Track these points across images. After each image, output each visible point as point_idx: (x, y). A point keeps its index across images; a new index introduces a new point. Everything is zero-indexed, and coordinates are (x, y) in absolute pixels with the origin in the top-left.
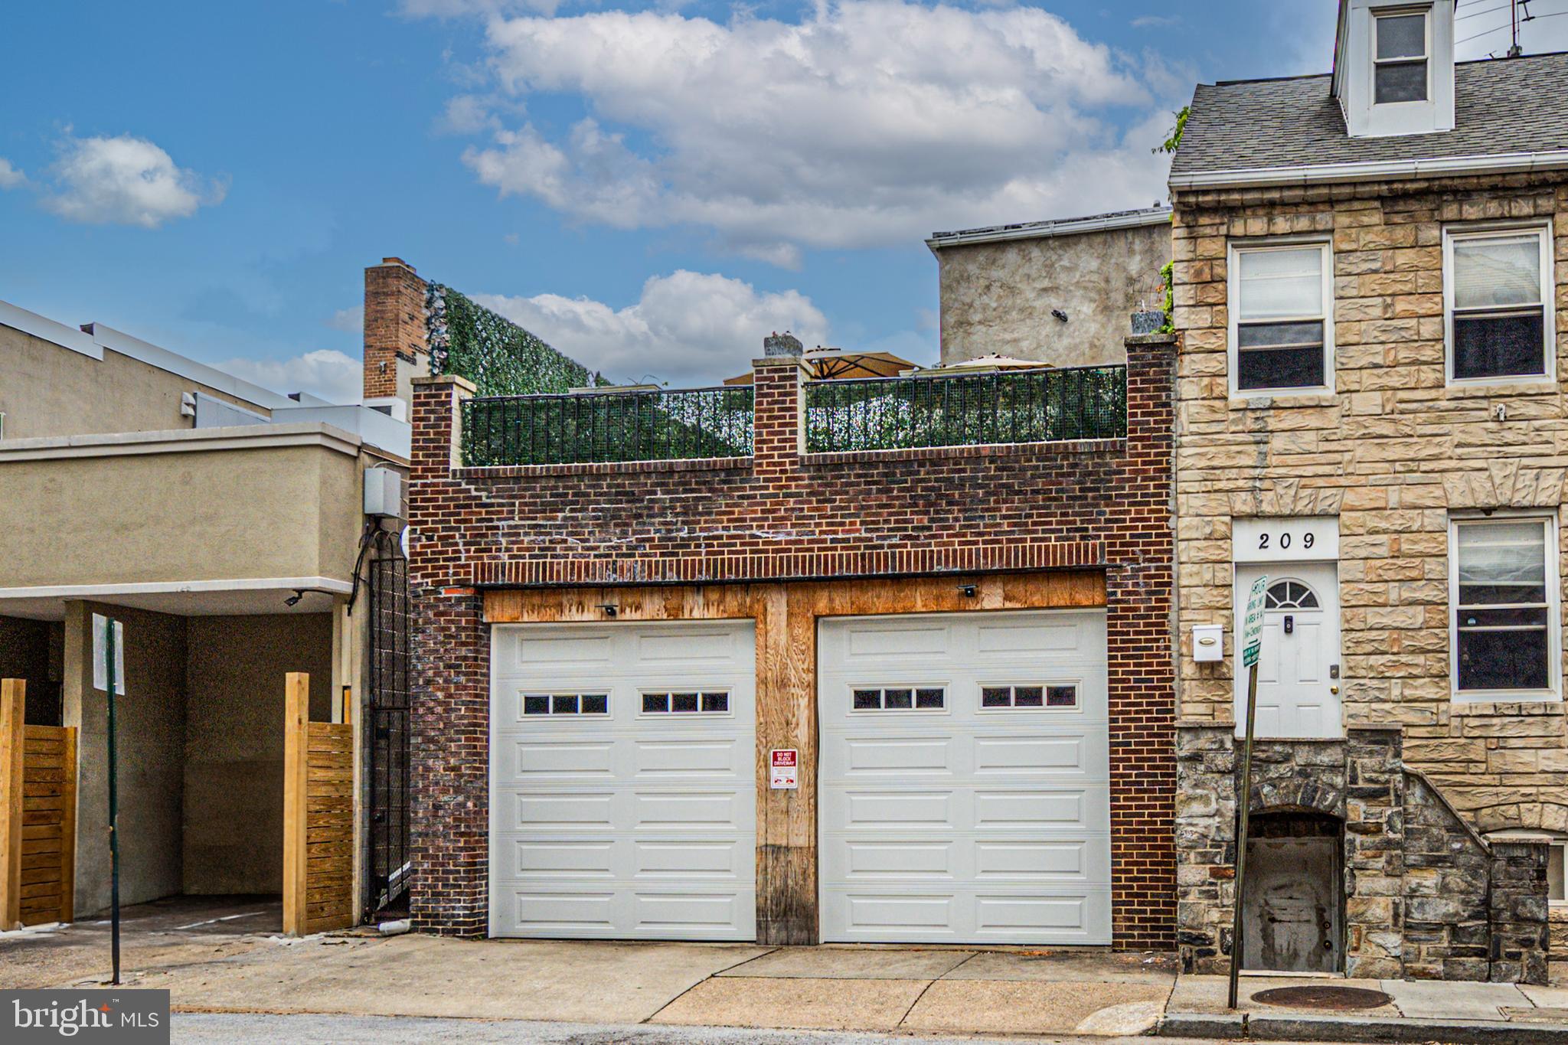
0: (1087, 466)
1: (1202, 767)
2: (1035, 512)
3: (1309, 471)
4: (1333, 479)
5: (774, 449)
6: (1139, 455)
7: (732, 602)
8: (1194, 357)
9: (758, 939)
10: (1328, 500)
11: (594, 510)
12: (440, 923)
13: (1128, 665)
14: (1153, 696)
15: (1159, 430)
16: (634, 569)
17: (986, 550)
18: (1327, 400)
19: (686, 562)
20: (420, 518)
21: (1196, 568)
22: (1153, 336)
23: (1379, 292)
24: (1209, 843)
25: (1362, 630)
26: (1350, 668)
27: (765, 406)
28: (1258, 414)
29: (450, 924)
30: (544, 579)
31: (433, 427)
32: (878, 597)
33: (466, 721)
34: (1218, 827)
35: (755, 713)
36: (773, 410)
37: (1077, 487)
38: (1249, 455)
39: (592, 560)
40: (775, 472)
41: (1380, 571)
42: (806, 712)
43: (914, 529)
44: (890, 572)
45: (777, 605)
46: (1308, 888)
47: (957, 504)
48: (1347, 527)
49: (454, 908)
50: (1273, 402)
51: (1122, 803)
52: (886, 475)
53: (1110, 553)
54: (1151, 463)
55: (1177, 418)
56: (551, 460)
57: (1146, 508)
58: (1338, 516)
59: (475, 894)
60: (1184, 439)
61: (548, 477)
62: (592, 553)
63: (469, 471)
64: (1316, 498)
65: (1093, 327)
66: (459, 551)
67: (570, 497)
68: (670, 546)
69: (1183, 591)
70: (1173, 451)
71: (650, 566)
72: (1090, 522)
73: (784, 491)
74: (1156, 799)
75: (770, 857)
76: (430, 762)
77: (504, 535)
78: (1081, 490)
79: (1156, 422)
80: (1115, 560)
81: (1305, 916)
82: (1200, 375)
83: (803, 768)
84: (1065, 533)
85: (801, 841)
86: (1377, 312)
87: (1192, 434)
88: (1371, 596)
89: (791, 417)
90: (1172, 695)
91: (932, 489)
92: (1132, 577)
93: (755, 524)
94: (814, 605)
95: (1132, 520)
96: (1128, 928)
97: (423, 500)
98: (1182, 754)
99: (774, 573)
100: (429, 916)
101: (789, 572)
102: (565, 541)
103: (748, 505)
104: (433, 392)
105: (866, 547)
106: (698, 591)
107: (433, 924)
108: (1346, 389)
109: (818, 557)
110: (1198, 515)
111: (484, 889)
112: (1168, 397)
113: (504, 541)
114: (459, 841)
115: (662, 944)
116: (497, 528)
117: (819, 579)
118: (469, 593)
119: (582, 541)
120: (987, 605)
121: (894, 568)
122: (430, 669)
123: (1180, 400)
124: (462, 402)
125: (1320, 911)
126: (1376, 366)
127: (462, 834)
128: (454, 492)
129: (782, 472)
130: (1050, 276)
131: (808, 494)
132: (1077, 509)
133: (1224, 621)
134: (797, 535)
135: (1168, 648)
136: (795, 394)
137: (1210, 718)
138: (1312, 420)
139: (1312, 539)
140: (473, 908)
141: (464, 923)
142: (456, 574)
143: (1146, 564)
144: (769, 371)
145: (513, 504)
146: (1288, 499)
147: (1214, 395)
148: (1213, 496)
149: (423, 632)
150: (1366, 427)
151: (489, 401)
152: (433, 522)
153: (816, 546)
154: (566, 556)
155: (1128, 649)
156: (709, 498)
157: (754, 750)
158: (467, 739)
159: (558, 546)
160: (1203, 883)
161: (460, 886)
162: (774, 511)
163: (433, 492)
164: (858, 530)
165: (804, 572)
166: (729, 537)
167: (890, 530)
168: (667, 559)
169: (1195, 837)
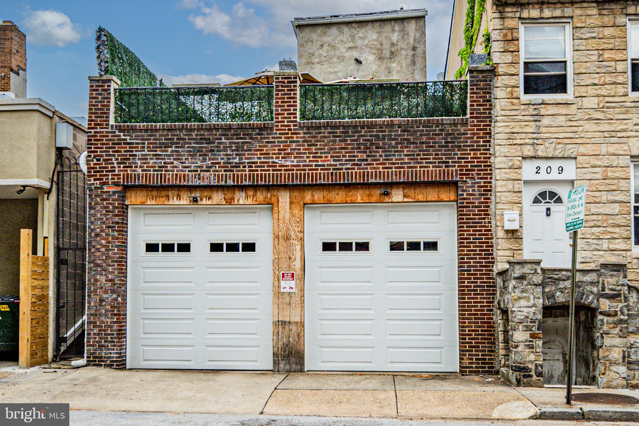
0: (448, 130)
1: (525, 282)
2: (421, 153)
3: (562, 135)
4: (573, 140)
5: (285, 118)
6: (475, 126)
7: (260, 196)
8: (503, 77)
9: (274, 369)
10: (571, 150)
11: (188, 147)
12: (103, 361)
13: (469, 231)
14: (482, 247)
15: (485, 113)
16: (210, 178)
17: (396, 172)
18: (570, 101)
19: (238, 175)
20: (93, 149)
21: (504, 183)
22: (482, 66)
23: (596, 48)
24: (529, 320)
25: (588, 215)
26: (583, 234)
27: (280, 96)
28: (536, 107)
29: (109, 362)
30: (161, 182)
31: (101, 102)
32: (338, 195)
33: (117, 256)
34: (534, 313)
35: (272, 253)
36: (284, 98)
37: (443, 141)
38: (531, 127)
39: (187, 173)
40: (285, 130)
41: (597, 186)
42: (300, 252)
43: (358, 160)
44: (346, 182)
45: (284, 198)
46: (558, 343)
47: (382, 148)
48: (581, 164)
49: (111, 353)
50: (543, 101)
51: (467, 300)
52: (343, 132)
53: (461, 174)
54: (481, 130)
55: (495, 107)
56: (163, 121)
57: (479, 152)
58: (576, 158)
59: (121, 346)
60: (498, 118)
61: (163, 130)
62: (187, 169)
63: (120, 126)
64: (565, 149)
65: (374, 67)
66: (115, 167)
67: (175, 140)
68: (229, 167)
69: (498, 194)
70: (493, 124)
71: (218, 176)
72: (450, 158)
73: (290, 139)
74: (484, 298)
75: (280, 327)
76: (98, 277)
77: (139, 159)
78: (445, 142)
79: (484, 109)
80: (463, 178)
81: (557, 357)
82: (507, 86)
83: (298, 281)
84: (437, 164)
85: (298, 319)
86: (595, 58)
87: (502, 116)
88: (593, 198)
89: (294, 102)
90: (492, 246)
91: (368, 140)
92: (471, 187)
93: (274, 156)
94: (304, 198)
95: (472, 158)
96: (470, 363)
97: (95, 140)
98: (516, 275)
99: (285, 182)
100: (97, 357)
101: (293, 181)
102: (173, 163)
103: (271, 147)
104: (100, 84)
105: (334, 169)
106: (242, 190)
107: (99, 361)
108: (580, 95)
109: (308, 174)
110: (505, 156)
111: (125, 343)
112: (490, 97)
113: (139, 162)
114: (113, 318)
115: (223, 372)
116: (135, 155)
117: (308, 185)
118: (120, 189)
119: (182, 163)
120: (395, 199)
121: (348, 180)
122: (98, 228)
123: (496, 99)
124: (115, 89)
125: (564, 355)
126: (595, 85)
127: (116, 315)
128: (112, 136)
129: (289, 130)
130: (353, 41)
131: (303, 141)
132: (443, 152)
133: (519, 209)
134: (297, 162)
135: (490, 223)
136: (296, 90)
137: (512, 258)
138: (563, 110)
139: (562, 170)
140: (121, 353)
141: (116, 361)
142: (112, 179)
143: (479, 180)
144: (282, 78)
145: (144, 143)
146: (551, 149)
147: (513, 97)
148: (513, 147)
149: (94, 209)
150: (590, 115)
151: (130, 90)
152: (100, 152)
153: (307, 168)
154: (173, 171)
155: (469, 223)
156: (250, 143)
157: (272, 272)
158: (118, 265)
159: (169, 166)
160: (526, 341)
161: (114, 342)
162: (285, 150)
163: (100, 136)
164: (329, 161)
165: (300, 181)
166: (260, 163)
167: (346, 160)
168: (228, 173)
169: (522, 317)
